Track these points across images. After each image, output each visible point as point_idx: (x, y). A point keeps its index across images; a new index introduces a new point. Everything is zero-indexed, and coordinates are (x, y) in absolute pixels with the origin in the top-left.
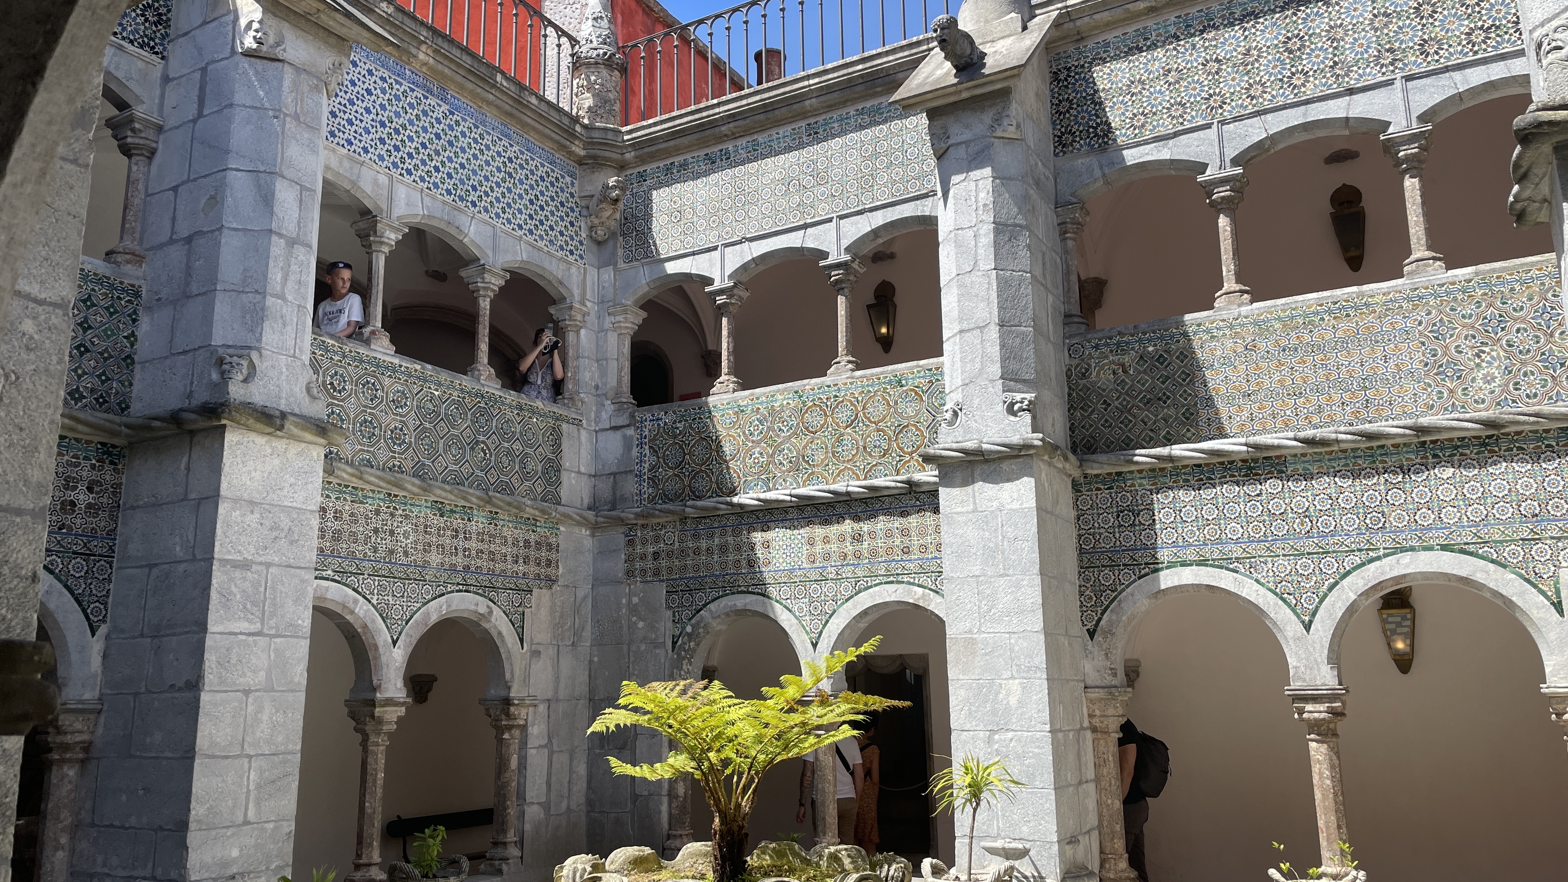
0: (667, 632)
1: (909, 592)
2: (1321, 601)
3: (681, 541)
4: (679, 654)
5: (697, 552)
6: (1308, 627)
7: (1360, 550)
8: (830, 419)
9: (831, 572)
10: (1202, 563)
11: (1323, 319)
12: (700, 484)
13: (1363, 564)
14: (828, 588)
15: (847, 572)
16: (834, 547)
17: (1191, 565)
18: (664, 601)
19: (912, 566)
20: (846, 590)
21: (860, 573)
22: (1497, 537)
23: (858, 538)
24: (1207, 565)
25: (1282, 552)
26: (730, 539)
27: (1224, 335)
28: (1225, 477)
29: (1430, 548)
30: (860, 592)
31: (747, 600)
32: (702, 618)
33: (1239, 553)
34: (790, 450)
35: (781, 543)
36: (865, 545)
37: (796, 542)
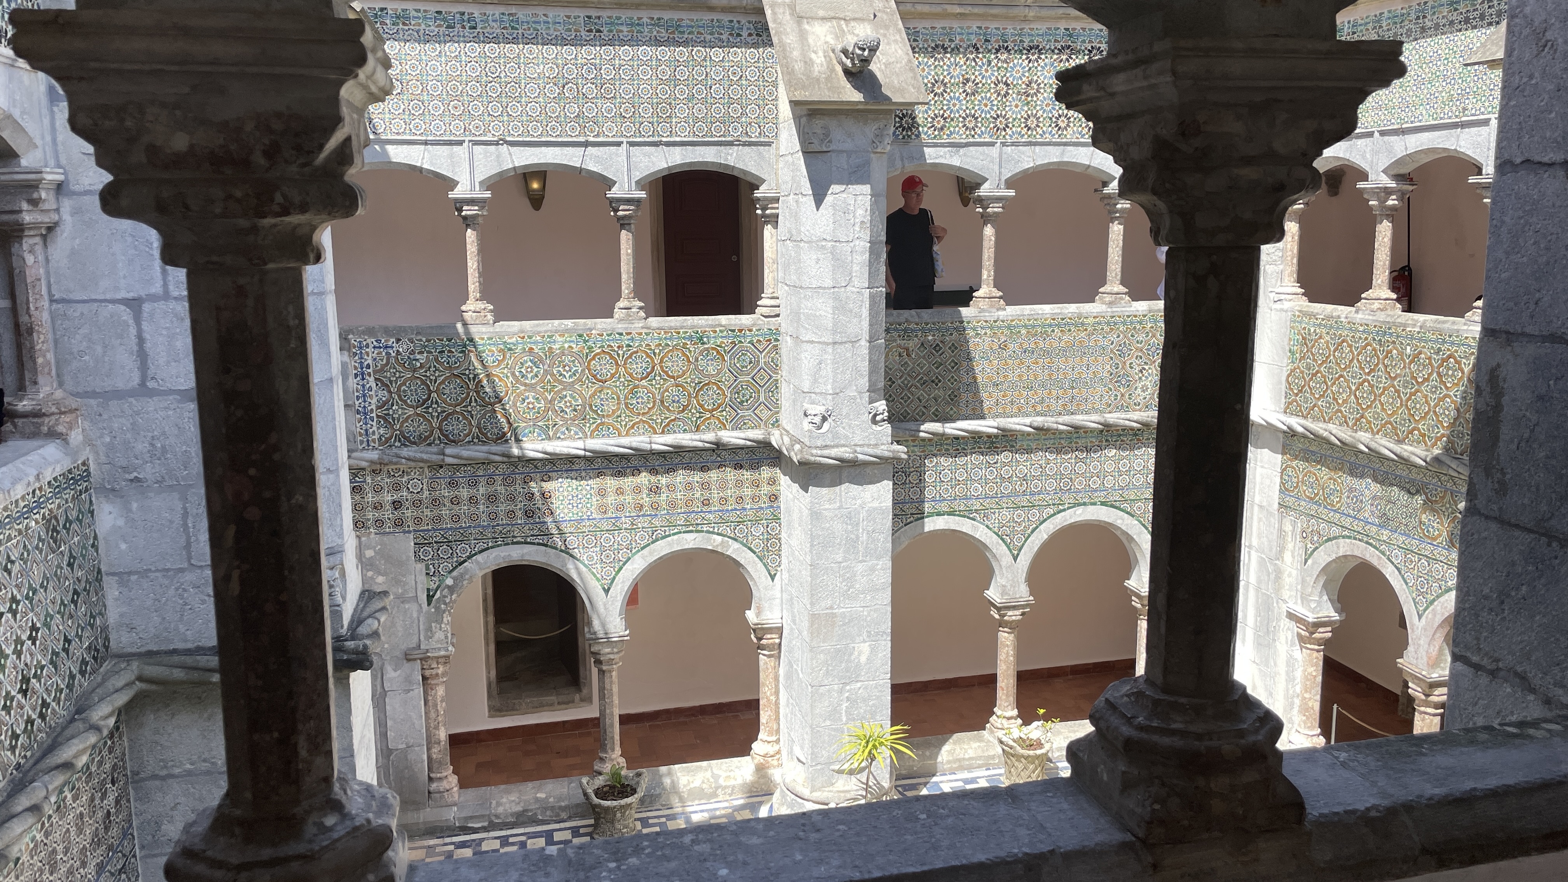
0: (420, 586)
1: (709, 539)
2: (1025, 541)
3: (432, 489)
4: (437, 608)
5: (455, 501)
6: (1015, 558)
7: (1054, 505)
8: (622, 370)
9: (625, 522)
10: (950, 514)
11: (1053, 331)
12: (455, 427)
13: (1054, 514)
14: (623, 538)
15: (642, 522)
16: (629, 498)
17: (944, 515)
18: (412, 554)
19: (711, 516)
20: (642, 539)
21: (656, 522)
22: (1132, 497)
23: (655, 490)
24: (955, 515)
25: (1005, 505)
26: (501, 489)
27: (986, 334)
28: (974, 448)
29: (1094, 504)
30: (657, 540)
31: (525, 551)
32: (467, 571)
33: (978, 507)
34: (574, 398)
35: (566, 494)
36: (664, 497)
37: (584, 492)
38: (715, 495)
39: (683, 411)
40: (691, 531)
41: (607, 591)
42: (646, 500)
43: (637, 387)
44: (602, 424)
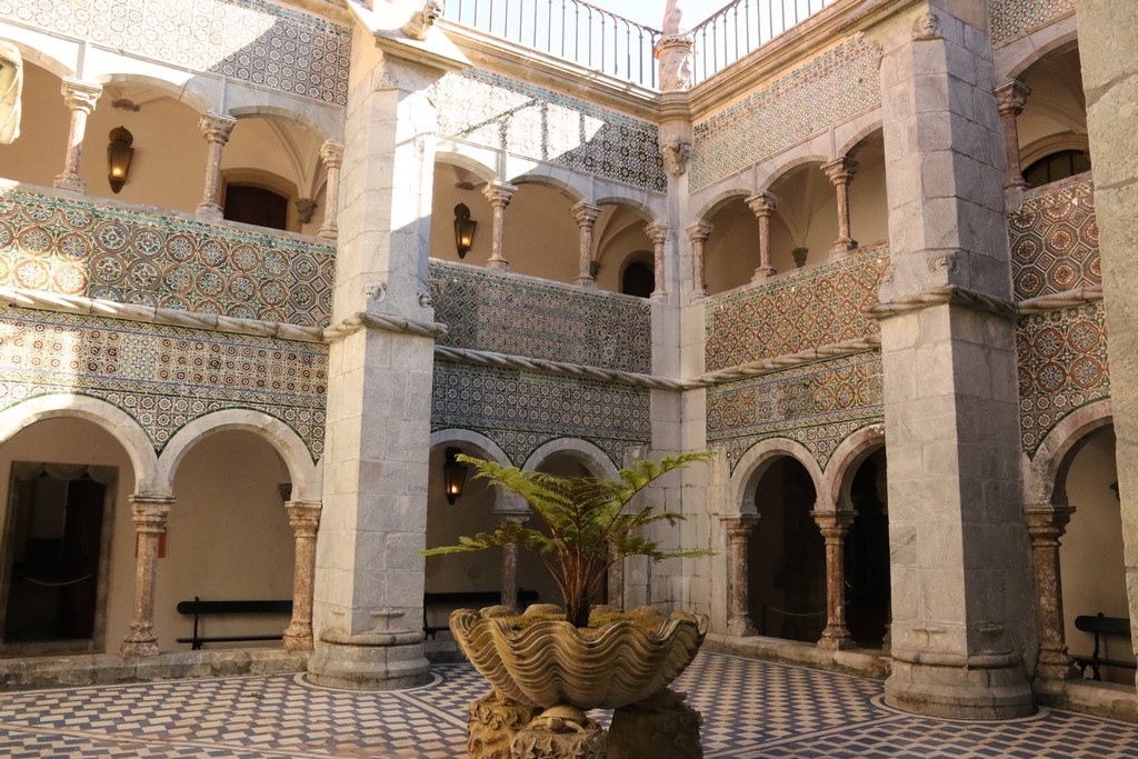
1: (260, 418)
7: (547, 433)
8: (197, 255)
11: (545, 295)
14: (179, 404)
15: (199, 393)
16: (189, 368)
17: (462, 428)
19: (264, 397)
20: (198, 408)
23: (215, 365)
25: (510, 427)
27: (497, 286)
34: (150, 270)
35: (130, 354)
36: (222, 372)
37: (149, 356)
38: (270, 378)
39: (248, 300)
40: (245, 408)
41: (159, 453)
42: (206, 373)
43: (210, 271)
44: (173, 297)
